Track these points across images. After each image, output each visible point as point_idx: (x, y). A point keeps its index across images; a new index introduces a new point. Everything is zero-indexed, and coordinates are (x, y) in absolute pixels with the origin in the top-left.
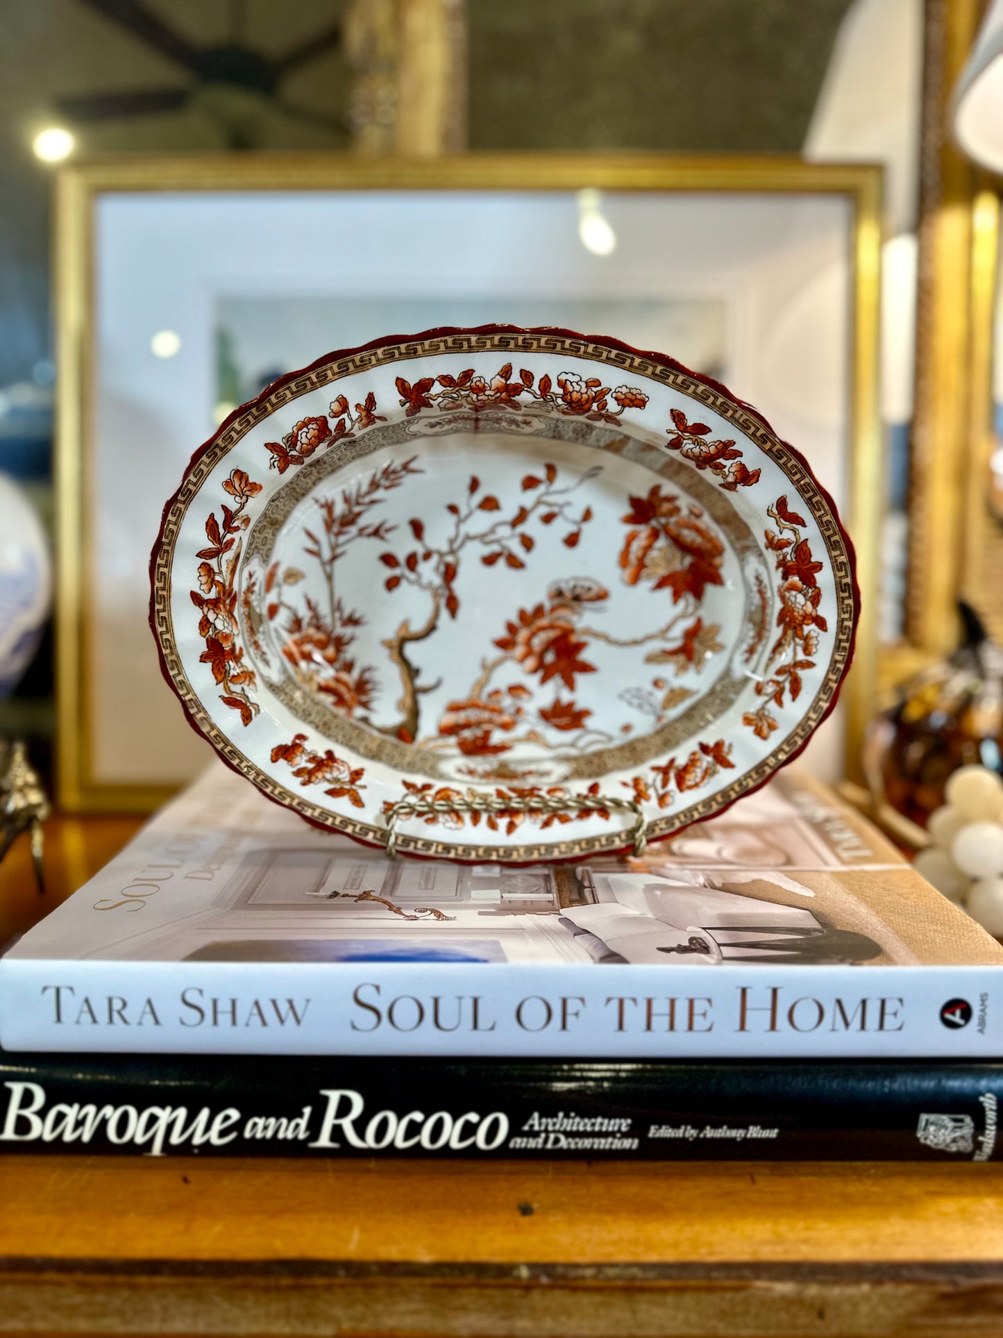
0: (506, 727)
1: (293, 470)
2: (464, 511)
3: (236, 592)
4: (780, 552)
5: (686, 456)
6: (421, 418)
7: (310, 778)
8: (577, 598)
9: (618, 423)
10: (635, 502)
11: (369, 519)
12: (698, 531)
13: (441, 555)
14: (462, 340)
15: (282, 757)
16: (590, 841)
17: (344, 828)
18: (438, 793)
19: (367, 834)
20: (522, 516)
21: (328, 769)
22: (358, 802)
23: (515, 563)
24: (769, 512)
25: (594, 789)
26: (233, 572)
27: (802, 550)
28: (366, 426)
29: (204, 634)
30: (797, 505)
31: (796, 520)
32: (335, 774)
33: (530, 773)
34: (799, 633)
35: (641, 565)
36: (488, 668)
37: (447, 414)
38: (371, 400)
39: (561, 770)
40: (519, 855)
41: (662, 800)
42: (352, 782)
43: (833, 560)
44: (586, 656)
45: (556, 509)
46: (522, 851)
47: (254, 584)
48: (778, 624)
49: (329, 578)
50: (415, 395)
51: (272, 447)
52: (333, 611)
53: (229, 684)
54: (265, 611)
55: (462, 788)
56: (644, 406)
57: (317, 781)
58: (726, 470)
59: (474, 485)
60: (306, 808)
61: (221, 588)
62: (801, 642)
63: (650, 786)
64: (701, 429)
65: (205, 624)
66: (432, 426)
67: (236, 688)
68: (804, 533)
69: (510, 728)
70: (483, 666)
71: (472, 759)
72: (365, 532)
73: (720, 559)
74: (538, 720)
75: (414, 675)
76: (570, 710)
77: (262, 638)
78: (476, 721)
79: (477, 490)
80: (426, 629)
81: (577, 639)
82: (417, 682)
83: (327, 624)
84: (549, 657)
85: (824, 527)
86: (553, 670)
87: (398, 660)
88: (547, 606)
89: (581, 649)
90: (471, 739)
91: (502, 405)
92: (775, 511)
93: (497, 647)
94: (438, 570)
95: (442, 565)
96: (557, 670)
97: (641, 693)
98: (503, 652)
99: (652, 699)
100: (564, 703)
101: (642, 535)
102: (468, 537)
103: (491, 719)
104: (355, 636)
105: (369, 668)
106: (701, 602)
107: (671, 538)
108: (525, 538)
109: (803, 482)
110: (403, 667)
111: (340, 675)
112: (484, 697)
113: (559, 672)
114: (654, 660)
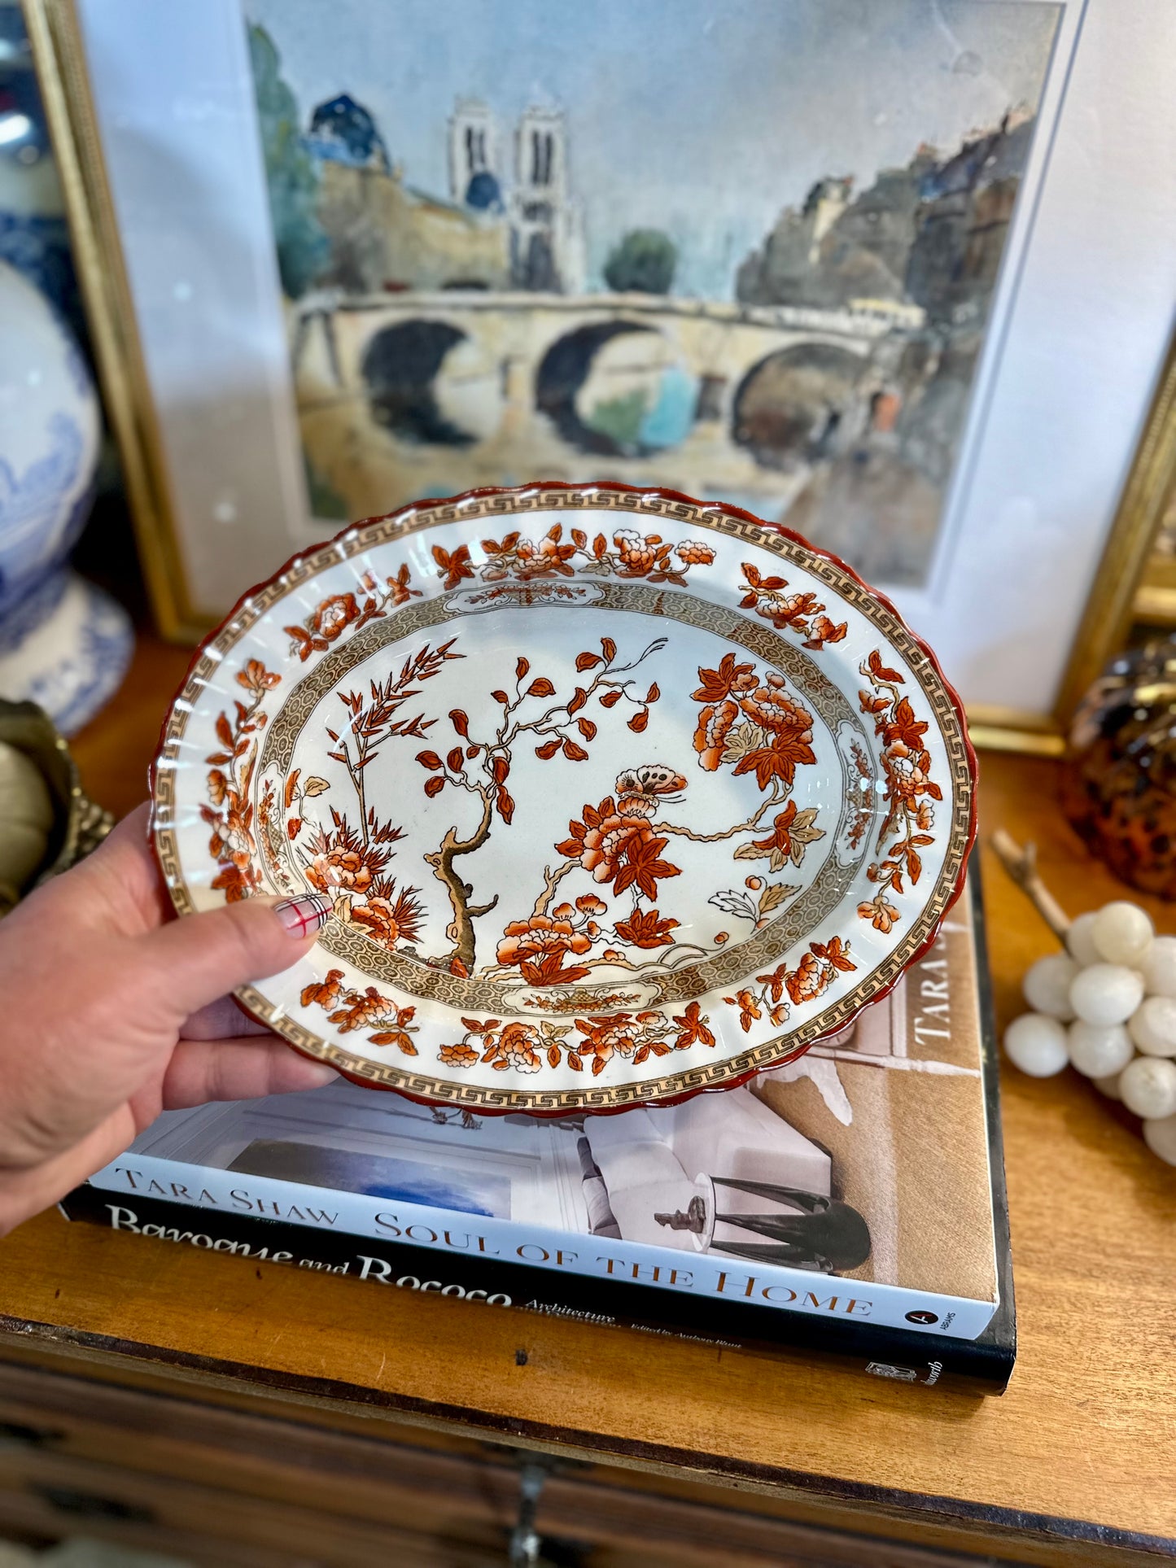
0: (578, 949)
1: (316, 657)
2: (513, 700)
3: (251, 806)
4: (877, 714)
5: (762, 614)
6: (461, 591)
7: (349, 1023)
8: (649, 789)
9: (684, 584)
10: (705, 675)
11: (404, 713)
12: (780, 702)
13: (490, 749)
14: (505, 500)
15: (314, 999)
16: (695, 1074)
17: (395, 1083)
18: (505, 1030)
19: (423, 1088)
20: (580, 698)
21: (372, 1011)
22: (409, 1048)
23: (576, 754)
24: (861, 670)
25: (693, 1009)
26: (248, 780)
27: (903, 710)
28: (399, 602)
29: (215, 855)
30: (891, 660)
31: (892, 676)
32: (380, 1015)
33: (614, 998)
34: (910, 804)
35: (720, 746)
36: (553, 879)
37: (491, 586)
38: (404, 573)
39: (649, 992)
40: (610, 1099)
41: (775, 1016)
42: (401, 1024)
43: (939, 718)
44: (666, 855)
45: (618, 689)
46: (613, 1094)
47: (272, 796)
48: (886, 801)
49: (359, 785)
50: (455, 565)
51: (293, 631)
52: (365, 827)
54: (284, 828)
55: (535, 1022)
56: (712, 562)
57: (359, 1026)
58: (809, 626)
59: (522, 668)
60: (346, 1062)
61: (235, 799)
62: (915, 815)
63: (760, 1000)
64: (777, 583)
65: (216, 844)
66: (474, 601)
68: (903, 690)
69: (583, 950)
70: (547, 877)
71: (541, 989)
72: (399, 730)
73: (808, 732)
74: (615, 936)
75: (466, 893)
76: (653, 921)
77: (282, 859)
78: (543, 944)
79: (526, 673)
80: (477, 838)
81: (653, 836)
82: (470, 902)
83: (358, 840)
84: (623, 861)
85: (925, 681)
86: (628, 877)
87: (445, 878)
88: (617, 800)
89: (659, 848)
90: (537, 964)
91: (553, 571)
92: (868, 668)
93: (561, 853)
94: (486, 768)
95: (490, 761)
96: (633, 876)
97: (734, 895)
98: (568, 859)
99: (747, 901)
100: (644, 915)
101: (718, 712)
102: (520, 728)
103: (560, 940)
104: (392, 853)
105: (410, 889)
106: (791, 784)
107: (750, 714)
108: (585, 723)
109: (895, 634)
110: (451, 886)
111: (376, 900)
112: (549, 913)
113: (636, 878)
114: (745, 855)
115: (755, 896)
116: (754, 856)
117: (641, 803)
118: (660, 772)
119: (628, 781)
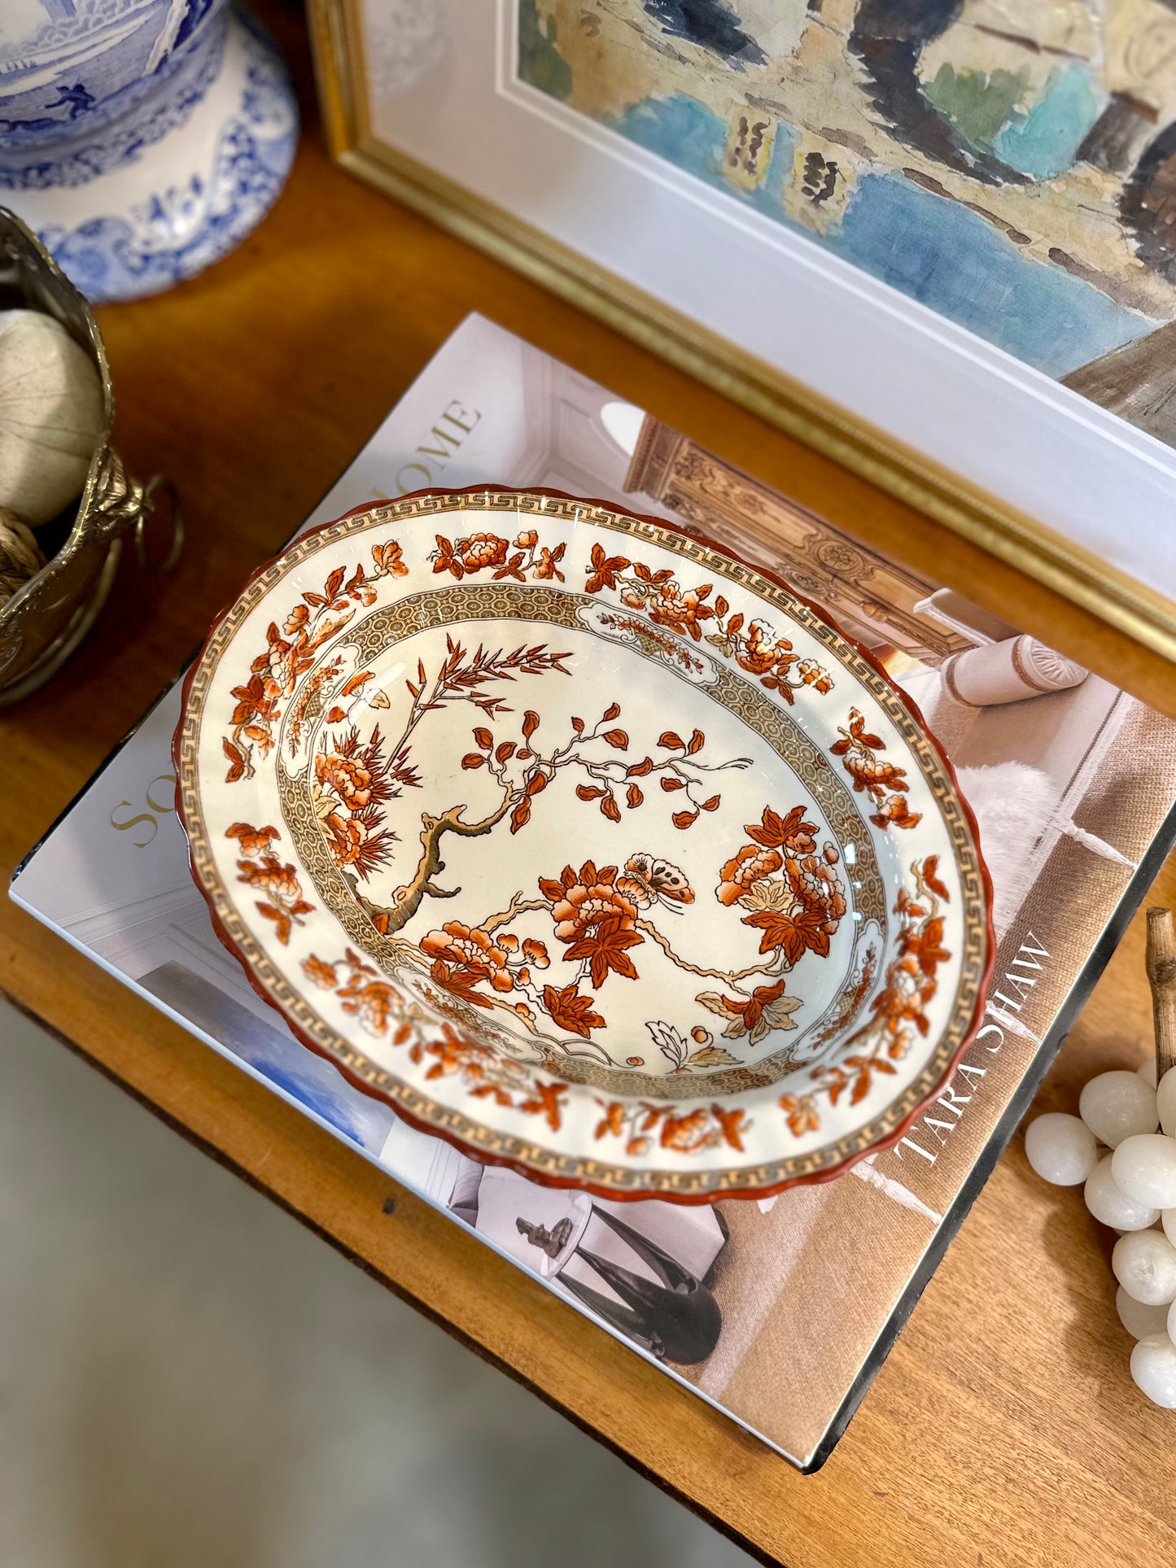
0: (498, 984)
1: (447, 579)
2: (586, 733)
3: (314, 659)
4: (908, 919)
5: (847, 767)
6: (599, 602)
7: (252, 877)
8: (656, 884)
9: (790, 700)
10: (769, 816)
12: (825, 879)
13: (540, 761)
14: (677, 539)
15: (239, 837)
16: (519, 1144)
17: (248, 954)
18: (377, 983)
19: (267, 977)
20: (646, 767)
21: (278, 881)
22: (283, 934)
23: (610, 811)
24: (913, 868)
25: (559, 1088)
26: (326, 637)
27: (933, 929)
28: (543, 576)
29: (254, 669)
30: (947, 873)
31: (939, 889)
32: (282, 891)
33: (495, 1036)
34: (892, 1024)
35: (745, 887)
36: (519, 906)
37: (625, 612)
38: (561, 550)
39: (532, 1054)
40: (424, 1111)
41: (634, 1145)
42: (294, 911)
43: (967, 956)
44: (633, 953)
45: (684, 781)
46: (430, 1108)
47: (336, 672)
48: (871, 1011)
49: (413, 722)
50: (605, 569)
51: (442, 541)
52: (393, 758)
53: (243, 732)
54: (328, 708)
55: (409, 999)
56: (826, 692)
57: (257, 885)
58: (884, 799)
59: (613, 712)
60: (223, 905)
61: (304, 642)
62: (891, 1038)
63: (629, 1120)
64: (876, 743)
65: (262, 662)
66: (604, 621)
67: (246, 740)
68: (943, 909)
69: (501, 988)
70: (514, 901)
71: (439, 988)
72: (476, 699)
73: (836, 922)
74: (539, 997)
75: (436, 869)
76: (583, 1007)
77: (306, 727)
78: (470, 958)
79: (612, 719)
80: (478, 827)
81: (633, 929)
82: (433, 879)
83: (379, 765)
84: (592, 932)
85: (970, 912)
86: (588, 949)
87: (428, 844)
88: (621, 874)
89: (632, 942)
90: (452, 971)
91: (683, 625)
92: (920, 869)
93: (540, 888)
94: (526, 774)
95: (534, 771)
96: (591, 953)
97: (673, 1034)
98: (544, 898)
99: (683, 1046)
100: (579, 995)
101: (762, 856)
102: (577, 759)
103: (487, 966)
104: (399, 794)
105: (392, 834)
106: (792, 965)
107: (790, 876)
108: (635, 791)
109: (964, 850)
110: (428, 854)
111: (357, 823)
112: (494, 936)
113: (592, 955)
114: (708, 1003)
115: (693, 1046)
116: (717, 1010)
117: (641, 891)
118: (675, 874)
119: (642, 864)
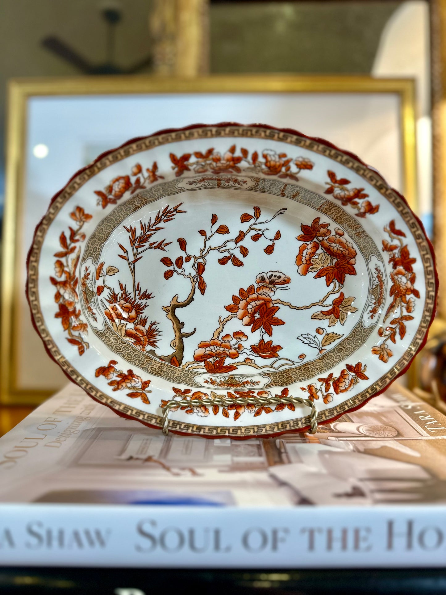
0: (233, 356)
1: (111, 208)
2: (209, 234)
3: (77, 278)
4: (391, 252)
5: (336, 197)
6: (184, 178)
7: (118, 386)
8: (272, 283)
9: (297, 179)
10: (304, 228)
11: (156, 238)
12: (341, 243)
13: (196, 258)
14: (207, 131)
15: (102, 374)
16: (284, 424)
17: (138, 417)
18: (193, 395)
19: (151, 420)
21: (129, 381)
22: (146, 401)
23: (238, 263)
24: (385, 229)
25: (285, 392)
26: (75, 266)
27: (405, 252)
28: (152, 182)
29: (57, 301)
30: (401, 225)
31: (400, 233)
32: (133, 384)
33: (247, 382)
34: (404, 299)
35: (309, 263)
36: (223, 322)
37: (199, 176)
38: (155, 166)
39: (265, 381)
40: (241, 433)
41: (326, 399)
42: (143, 388)
43: (423, 257)
44: (278, 315)
45: (261, 233)
46: (243, 430)
47: (89, 274)
48: (391, 296)
49: (133, 271)
50: (181, 163)
51: (99, 193)
52: (135, 292)
53: (72, 331)
54: (95, 290)
55: (208, 392)
56: (312, 169)
57: (123, 388)
58: (359, 205)
59: (214, 219)
60: (115, 405)
61: (68, 275)
62: (405, 305)
63: (319, 390)
64: (345, 182)
65: (58, 296)
66: (191, 184)
67: (76, 333)
68: (405, 241)
69: (235, 357)
70: (220, 322)
71: (213, 375)
72: (153, 246)
73: (354, 259)
74: (251, 352)
75: (181, 326)
76: (270, 346)
77: (93, 305)
78: (216, 353)
79: (216, 222)
80: (188, 300)
81: (273, 305)
83: (131, 298)
84: (257, 316)
85: (417, 237)
86: (258, 324)
87: (172, 318)
88: (256, 287)
89: (275, 311)
90: (213, 362)
91: (230, 170)
92: (388, 229)
93: (227, 310)
94: (194, 267)
95: (196, 264)
96: (261, 324)
97: (310, 336)
98: (231, 313)
99: (316, 339)
100: (266, 342)
101: (309, 247)
102: (211, 249)
103: (224, 351)
104: (147, 305)
105: (155, 322)
106: (342, 284)
107: (325, 249)
108: (243, 249)
109: (404, 211)
110: (174, 322)
111: (138, 326)
112: (220, 339)
113: (262, 325)
114: (317, 317)
115: (320, 337)
116: (321, 318)
117: (268, 289)
118: (278, 274)
119: (262, 278)
